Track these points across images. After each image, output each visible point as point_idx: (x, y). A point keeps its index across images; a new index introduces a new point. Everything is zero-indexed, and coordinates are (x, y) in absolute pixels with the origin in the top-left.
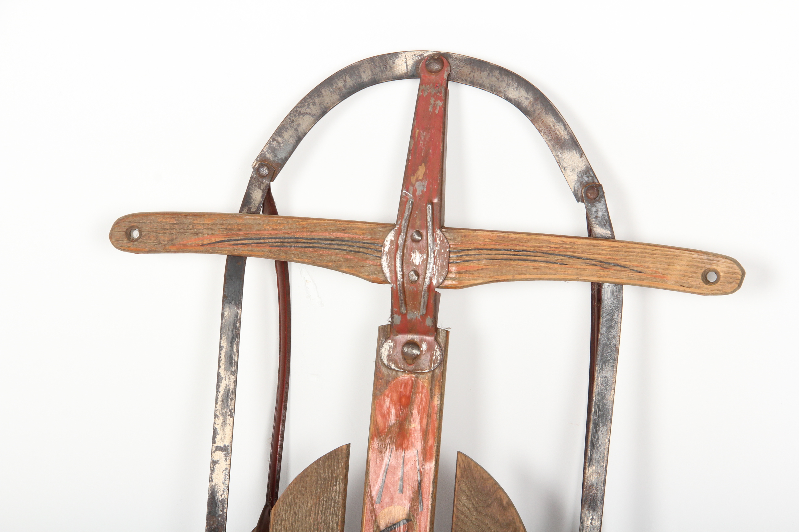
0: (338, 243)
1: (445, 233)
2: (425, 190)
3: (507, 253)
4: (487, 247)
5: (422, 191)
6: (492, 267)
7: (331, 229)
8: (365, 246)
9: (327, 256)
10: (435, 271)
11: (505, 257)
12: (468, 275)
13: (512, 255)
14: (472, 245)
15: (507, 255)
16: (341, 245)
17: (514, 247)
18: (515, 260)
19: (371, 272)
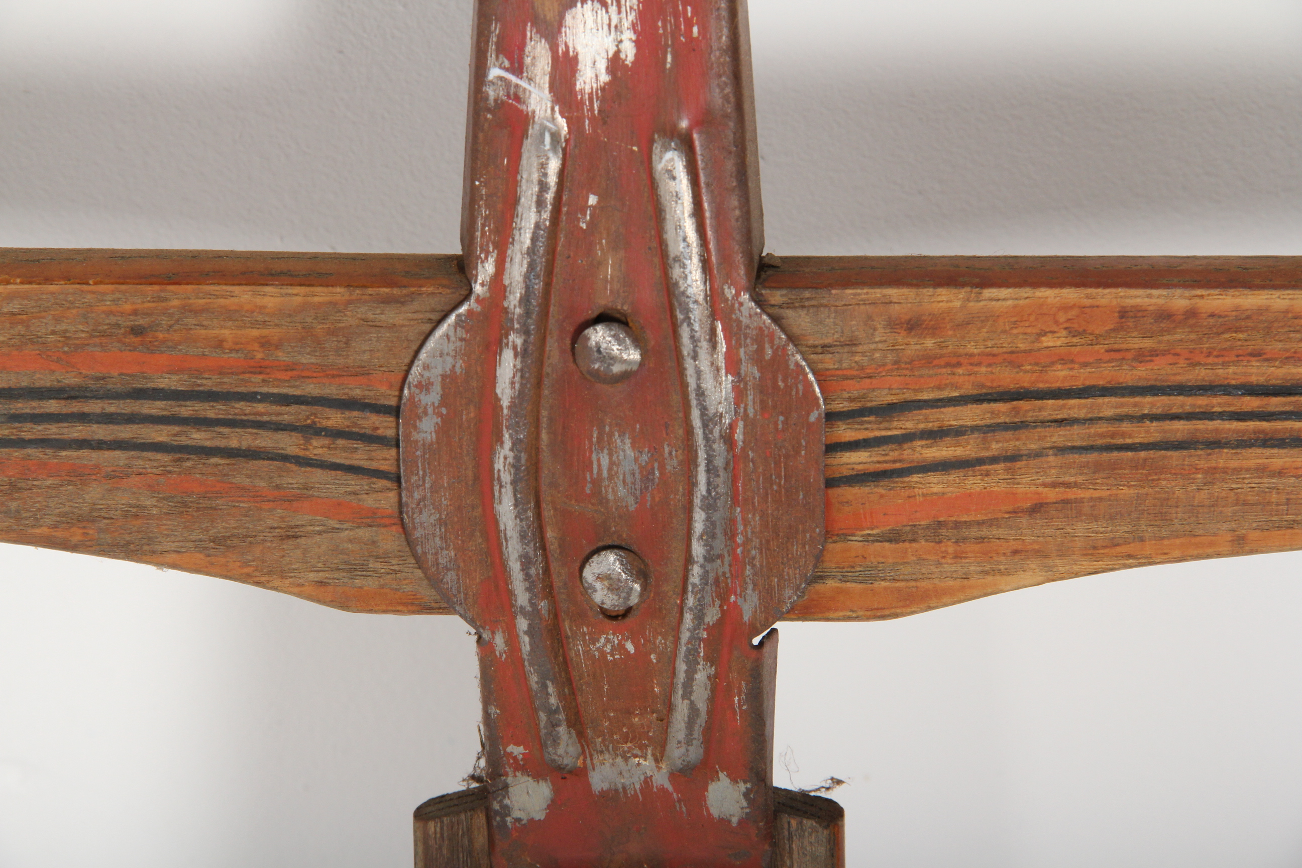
0: (111, 409)
1: (789, 313)
2: (629, 52)
3: (1188, 409)
4: (1060, 376)
5: (615, 63)
6: (1097, 494)
7: (53, 333)
8: (289, 414)
9: (52, 492)
10: (747, 541)
11: (1180, 429)
12: (951, 550)
13: (1221, 416)
14: (960, 371)
15: (1189, 416)
16: (131, 419)
17: (1231, 369)
18: (1243, 444)
19: (346, 563)
